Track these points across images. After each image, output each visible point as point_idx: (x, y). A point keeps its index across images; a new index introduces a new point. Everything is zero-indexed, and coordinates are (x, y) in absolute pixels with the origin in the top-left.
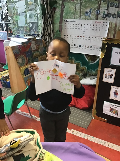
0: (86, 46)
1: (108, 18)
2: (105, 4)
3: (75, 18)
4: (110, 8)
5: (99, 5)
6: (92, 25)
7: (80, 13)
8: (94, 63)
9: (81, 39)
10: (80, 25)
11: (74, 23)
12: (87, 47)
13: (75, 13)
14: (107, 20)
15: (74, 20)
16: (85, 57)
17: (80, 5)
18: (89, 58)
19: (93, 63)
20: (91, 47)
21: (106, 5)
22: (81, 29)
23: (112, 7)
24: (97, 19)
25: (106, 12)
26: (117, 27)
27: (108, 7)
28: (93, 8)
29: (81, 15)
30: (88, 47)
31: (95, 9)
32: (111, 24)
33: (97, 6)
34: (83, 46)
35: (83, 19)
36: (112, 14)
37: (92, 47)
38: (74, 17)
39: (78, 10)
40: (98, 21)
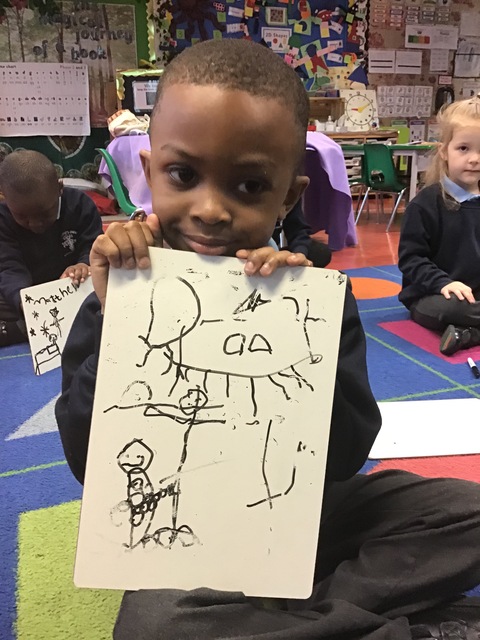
0: (49, 118)
1: (83, 60)
2: (72, 33)
3: (11, 60)
4: (82, 40)
5: (61, 35)
6: (54, 73)
7: (22, 49)
8: (76, 153)
9: (34, 103)
10: (27, 73)
11: (10, 70)
12: (52, 119)
13: (9, 48)
14: (81, 62)
15: (11, 64)
16: (52, 142)
17: (18, 32)
18: (62, 143)
19: (72, 155)
20: (62, 119)
21: (75, 35)
22: (32, 83)
23: (86, 38)
24: (61, 61)
25: (77, 48)
26: (104, 75)
27: (78, 39)
28: (49, 40)
29: (25, 53)
30: (55, 120)
31: (53, 41)
32: (91, 69)
33: (56, 35)
34: (42, 120)
35: (30, 61)
36: (89, 51)
37: (64, 119)
38: (8, 58)
39: (15, 42)
40: (65, 64)
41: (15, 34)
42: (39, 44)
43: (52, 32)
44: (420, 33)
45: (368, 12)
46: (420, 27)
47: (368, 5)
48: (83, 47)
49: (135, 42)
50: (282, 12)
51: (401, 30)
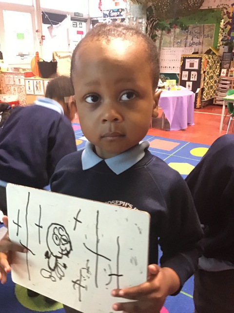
0: (178, 67)
2: (190, 36)
5: (187, 37)
10: (174, 51)
11: (169, 50)
13: (170, 43)
14: (192, 47)
15: (170, 48)
22: (175, 55)
23: (195, 38)
27: (192, 38)
28: (183, 39)
29: (175, 44)
32: (195, 49)
34: (176, 68)
35: (176, 47)
36: (196, 43)
38: (169, 46)
39: (172, 41)
40: (186, 48)
41: (172, 38)
42: (179, 41)
43: (185, 36)
48: (194, 41)
49: (213, 38)
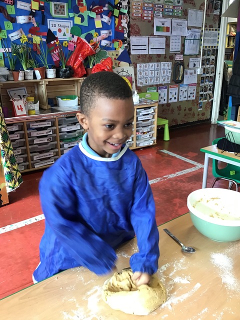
44: (163, 24)
45: (129, 8)
46: (163, 20)
47: (129, 3)
50: (64, 7)
51: (151, 22)
